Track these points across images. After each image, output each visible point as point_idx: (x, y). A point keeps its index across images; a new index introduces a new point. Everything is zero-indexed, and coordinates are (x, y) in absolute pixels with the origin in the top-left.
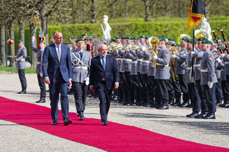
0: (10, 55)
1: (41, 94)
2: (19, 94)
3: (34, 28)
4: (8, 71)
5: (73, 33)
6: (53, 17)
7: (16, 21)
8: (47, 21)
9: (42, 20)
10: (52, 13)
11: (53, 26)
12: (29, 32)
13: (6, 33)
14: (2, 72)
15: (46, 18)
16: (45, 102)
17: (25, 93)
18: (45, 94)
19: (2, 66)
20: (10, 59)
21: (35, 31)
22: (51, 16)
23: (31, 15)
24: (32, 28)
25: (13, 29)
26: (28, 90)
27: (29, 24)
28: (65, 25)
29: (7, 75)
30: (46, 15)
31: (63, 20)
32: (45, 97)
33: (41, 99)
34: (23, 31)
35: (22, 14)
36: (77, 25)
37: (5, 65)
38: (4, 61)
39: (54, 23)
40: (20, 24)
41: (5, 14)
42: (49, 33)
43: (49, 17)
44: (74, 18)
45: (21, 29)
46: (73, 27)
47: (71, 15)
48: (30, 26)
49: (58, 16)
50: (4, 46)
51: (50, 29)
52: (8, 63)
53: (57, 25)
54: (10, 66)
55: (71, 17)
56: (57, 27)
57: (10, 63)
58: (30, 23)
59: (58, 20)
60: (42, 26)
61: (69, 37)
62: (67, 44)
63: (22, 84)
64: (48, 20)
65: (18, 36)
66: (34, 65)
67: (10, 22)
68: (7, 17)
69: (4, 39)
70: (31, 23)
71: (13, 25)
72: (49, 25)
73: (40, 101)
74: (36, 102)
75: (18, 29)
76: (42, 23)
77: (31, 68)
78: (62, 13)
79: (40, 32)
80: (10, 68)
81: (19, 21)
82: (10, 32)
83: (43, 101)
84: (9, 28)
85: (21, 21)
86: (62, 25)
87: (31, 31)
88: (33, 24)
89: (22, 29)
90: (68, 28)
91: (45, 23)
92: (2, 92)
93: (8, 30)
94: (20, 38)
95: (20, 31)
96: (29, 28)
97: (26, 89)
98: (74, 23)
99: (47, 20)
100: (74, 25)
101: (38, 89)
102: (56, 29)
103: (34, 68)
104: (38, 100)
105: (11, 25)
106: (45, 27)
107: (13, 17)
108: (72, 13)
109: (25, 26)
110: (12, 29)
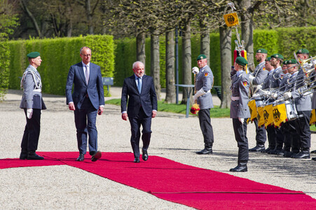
0: (184, 84)
1: (240, 155)
2: (199, 156)
3: (228, 35)
4: (180, 112)
5: (300, 43)
6: (263, 13)
7: (194, 21)
8: (251, 22)
9: (243, 19)
10: (261, 7)
11: (263, 31)
12: (219, 42)
13: (176, 42)
14: (169, 113)
15: (250, 15)
16: (245, 170)
17: (211, 152)
18: (248, 156)
19: (169, 103)
20: (182, 90)
21: (229, 39)
22: (259, 11)
23: (222, 9)
24: (225, 34)
25: (189, 35)
26: (215, 147)
27: (218, 27)
28: (284, 29)
29: (178, 120)
30: (251, 10)
31: (281, 19)
32: (246, 161)
33: (239, 166)
34: (207, 39)
35: (205, 8)
36: (307, 28)
37: (174, 101)
38: (173, 94)
39: (266, 25)
40: (202, 25)
41: (175, 8)
42: (256, 44)
43: (256, 13)
44: (302, 16)
45: (203, 36)
46: (299, 33)
47: (297, 9)
48: (221, 30)
49: (273, 12)
50: (173, 66)
51: (257, 36)
52: (180, 97)
53: (271, 28)
54: (184, 102)
55: (296, 14)
56: (269, 32)
57: (184, 97)
58: (220, 24)
59: (272, 18)
60: (243, 30)
61: (293, 50)
62: (288, 63)
63: (205, 137)
64: (254, 20)
65: (199, 47)
66: (227, 102)
67: (185, 22)
68: (180, 12)
69: (173, 54)
70: (223, 24)
71: (189, 28)
72: (256, 28)
73: (237, 168)
74: (231, 170)
75: (199, 36)
76: (243, 25)
77: (221, 107)
78: (280, 5)
79: (236, 42)
80: (184, 107)
81: (201, 21)
82: (184, 40)
83: (242, 168)
84: (183, 34)
85: (205, 22)
86: (280, 29)
87: (222, 38)
88: (225, 26)
89: (205, 36)
90: (290, 34)
91: (248, 25)
92: (169, 151)
93: (181, 38)
94: (202, 51)
95: (202, 38)
96: (218, 34)
97: (212, 145)
98: (302, 24)
99: (251, 18)
100: (302, 28)
101: (234, 147)
102: (267, 35)
103: (227, 108)
104: (233, 168)
105: (185, 29)
106: (248, 32)
107: (190, 13)
108: (299, 6)
109: (211, 29)
110: (187, 35)
